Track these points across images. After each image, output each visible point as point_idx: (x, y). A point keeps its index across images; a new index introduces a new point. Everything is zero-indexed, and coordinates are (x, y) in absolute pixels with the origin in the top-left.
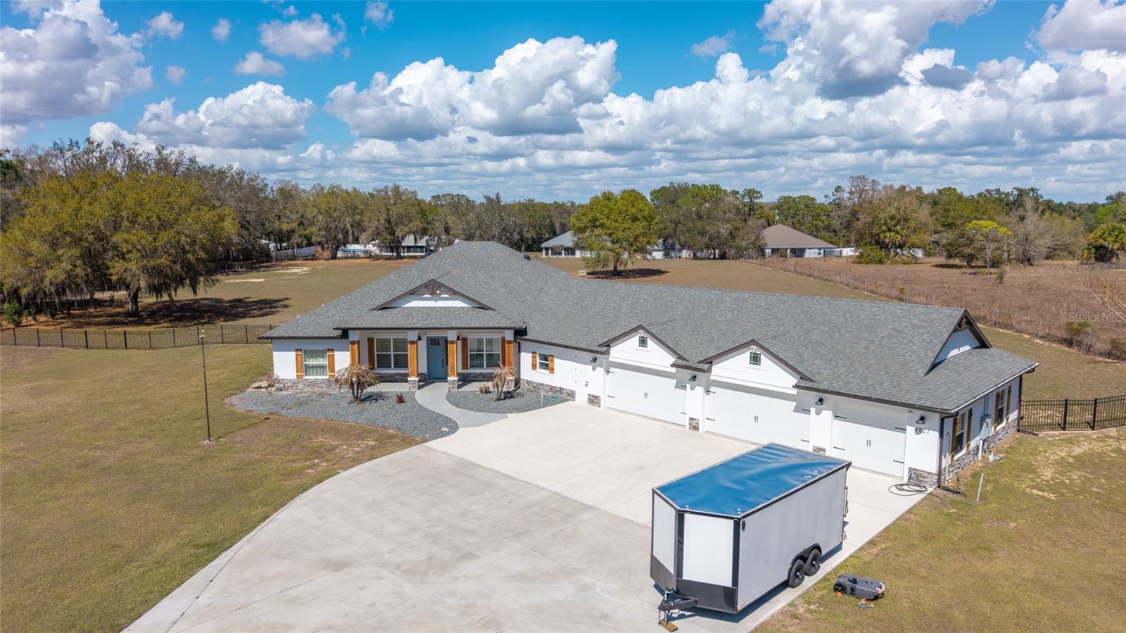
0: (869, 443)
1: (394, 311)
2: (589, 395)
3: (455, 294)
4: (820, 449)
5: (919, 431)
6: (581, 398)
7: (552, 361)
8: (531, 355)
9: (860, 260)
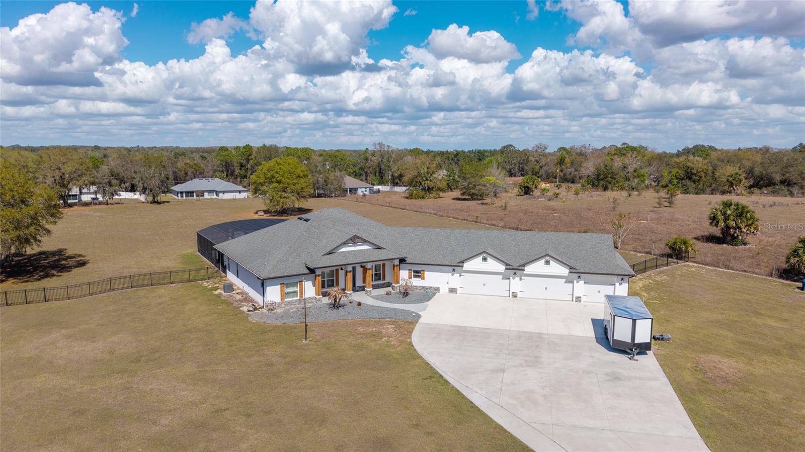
0: (599, 292)
1: (336, 254)
2: (449, 288)
3: (365, 241)
4: (579, 297)
5: (621, 284)
6: (444, 290)
7: (424, 273)
8: (408, 271)
9: (410, 196)
